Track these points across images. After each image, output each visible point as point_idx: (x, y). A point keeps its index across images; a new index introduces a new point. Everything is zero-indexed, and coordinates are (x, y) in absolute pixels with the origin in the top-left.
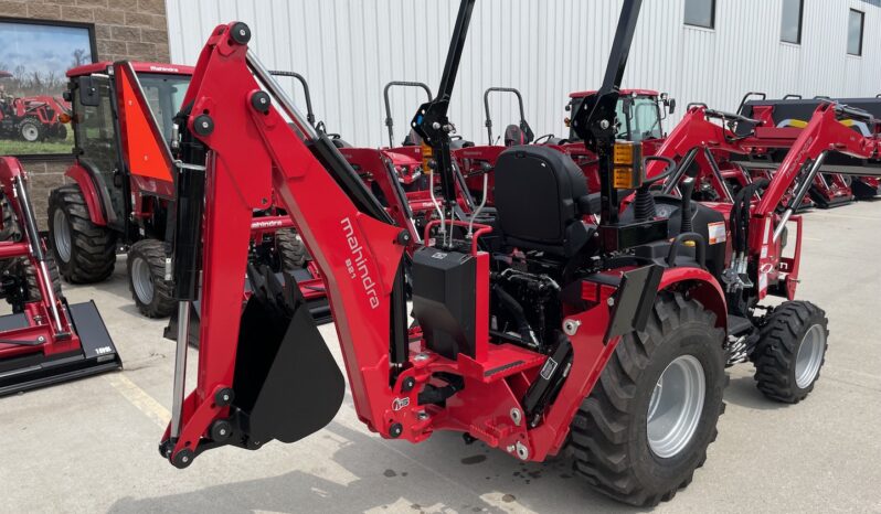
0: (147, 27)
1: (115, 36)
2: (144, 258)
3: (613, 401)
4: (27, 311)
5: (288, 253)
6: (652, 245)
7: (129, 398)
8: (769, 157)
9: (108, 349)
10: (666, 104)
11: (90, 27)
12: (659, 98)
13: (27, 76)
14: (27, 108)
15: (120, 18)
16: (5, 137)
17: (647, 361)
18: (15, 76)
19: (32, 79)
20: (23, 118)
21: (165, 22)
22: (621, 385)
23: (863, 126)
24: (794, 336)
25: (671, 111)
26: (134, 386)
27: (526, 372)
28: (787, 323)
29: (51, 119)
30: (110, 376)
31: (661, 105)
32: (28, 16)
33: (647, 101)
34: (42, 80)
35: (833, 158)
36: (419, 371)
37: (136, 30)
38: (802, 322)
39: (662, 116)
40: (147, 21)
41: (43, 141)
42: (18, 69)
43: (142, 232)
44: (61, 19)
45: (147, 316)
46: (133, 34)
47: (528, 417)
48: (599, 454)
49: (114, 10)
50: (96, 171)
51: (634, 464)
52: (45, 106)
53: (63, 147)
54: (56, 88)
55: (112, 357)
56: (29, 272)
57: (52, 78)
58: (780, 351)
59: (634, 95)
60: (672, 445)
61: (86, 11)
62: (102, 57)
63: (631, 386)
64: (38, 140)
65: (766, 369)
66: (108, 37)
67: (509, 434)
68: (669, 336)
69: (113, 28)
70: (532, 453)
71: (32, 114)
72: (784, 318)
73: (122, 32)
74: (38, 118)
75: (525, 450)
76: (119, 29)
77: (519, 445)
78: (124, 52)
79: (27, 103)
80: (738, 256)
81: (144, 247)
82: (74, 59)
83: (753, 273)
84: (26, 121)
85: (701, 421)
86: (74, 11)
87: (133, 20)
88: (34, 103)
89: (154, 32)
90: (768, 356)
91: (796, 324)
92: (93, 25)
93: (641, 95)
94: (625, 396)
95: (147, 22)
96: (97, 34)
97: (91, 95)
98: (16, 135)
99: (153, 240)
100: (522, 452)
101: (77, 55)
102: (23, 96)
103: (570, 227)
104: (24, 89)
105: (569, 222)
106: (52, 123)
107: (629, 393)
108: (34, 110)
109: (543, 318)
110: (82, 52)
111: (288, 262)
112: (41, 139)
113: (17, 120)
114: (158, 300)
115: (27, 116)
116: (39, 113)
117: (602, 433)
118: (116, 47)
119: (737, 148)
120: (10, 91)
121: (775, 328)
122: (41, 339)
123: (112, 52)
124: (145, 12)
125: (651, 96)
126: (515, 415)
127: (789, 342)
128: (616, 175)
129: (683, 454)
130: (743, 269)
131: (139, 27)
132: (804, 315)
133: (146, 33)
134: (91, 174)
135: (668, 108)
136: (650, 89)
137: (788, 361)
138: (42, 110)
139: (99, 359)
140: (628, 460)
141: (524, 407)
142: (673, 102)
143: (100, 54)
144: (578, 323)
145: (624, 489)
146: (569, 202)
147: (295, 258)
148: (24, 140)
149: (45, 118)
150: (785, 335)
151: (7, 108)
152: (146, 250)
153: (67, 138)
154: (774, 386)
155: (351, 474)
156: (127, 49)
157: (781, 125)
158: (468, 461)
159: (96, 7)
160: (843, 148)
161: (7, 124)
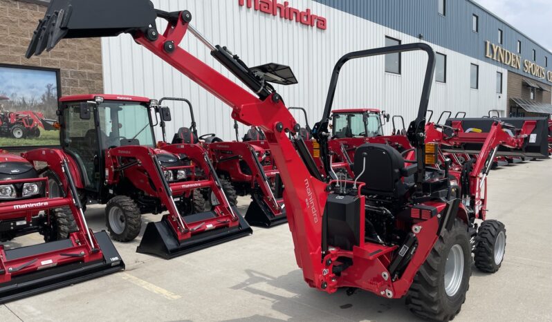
0: (90, 71)
1: (72, 76)
2: (120, 207)
3: (431, 265)
4: (72, 237)
5: (197, 203)
6: (440, 191)
7: (138, 285)
8: (462, 147)
9: (116, 258)
10: (385, 116)
11: (57, 71)
12: (381, 113)
13: (18, 99)
14: (17, 118)
15: (76, 66)
16: (2, 136)
17: (444, 246)
18: (11, 99)
19: (21, 101)
20: (14, 124)
21: (101, 68)
22: (434, 257)
23: (509, 132)
24: (493, 236)
25: (388, 121)
26: (136, 278)
27: (385, 254)
28: (489, 230)
29: (30, 125)
30: (119, 274)
31: (382, 117)
32: (21, 64)
33: (374, 115)
34: (27, 102)
35: (501, 148)
36: (332, 256)
37: (84, 72)
38: (496, 229)
39: (383, 123)
40: (90, 67)
41: (25, 138)
42: (12, 95)
43: (111, 192)
44: (41, 66)
45: (119, 241)
46: (83, 75)
47: (392, 276)
48: (425, 292)
49: (72, 61)
50: (77, 156)
51: (440, 297)
52: (28, 117)
53: (37, 142)
54: (35, 106)
55: (119, 263)
56: (59, 216)
57: (33, 100)
58: (486, 244)
59: (369, 112)
60: (452, 290)
61: (55, 61)
62: (63, 88)
63: (438, 258)
64: (22, 137)
65: (480, 254)
66: (68, 77)
67: (382, 285)
68: (452, 234)
69: (71, 72)
70: (394, 294)
71: (20, 122)
72: (487, 228)
73: (76, 74)
74: (23, 124)
75: (391, 293)
76: (75, 72)
77: (387, 291)
78: (77, 85)
79: (17, 115)
80: (465, 197)
81: (120, 200)
82: (46, 89)
83: (473, 205)
84: (15, 126)
85: (463, 279)
86: (48, 62)
87: (83, 67)
88: (21, 115)
89: (94, 74)
90: (481, 247)
91: (493, 231)
92: (59, 69)
93: (372, 112)
94: (436, 262)
95: (91, 69)
96: (61, 75)
97: (86, 113)
98: (9, 135)
99: (124, 196)
100: (389, 294)
101: (49, 87)
102: (14, 111)
103: (397, 183)
104: (15, 107)
105: (396, 181)
106: (31, 127)
107: (437, 261)
108: (21, 119)
109: (385, 228)
110: (51, 85)
111: (197, 207)
112: (24, 137)
113: (10, 125)
114: (128, 231)
115: (17, 123)
116: (24, 121)
117: (426, 281)
118: (73, 83)
119: (448, 143)
120: (7, 108)
121: (483, 233)
122: (83, 253)
123: (70, 85)
124: (90, 63)
125: (377, 112)
126: (385, 275)
127: (491, 240)
128: (426, 158)
129: (457, 295)
130: (468, 204)
131: (86, 71)
132: (496, 226)
133: (90, 75)
134: (74, 158)
135: (386, 119)
136: (375, 108)
137: (491, 249)
138: (26, 120)
139: (113, 264)
140: (438, 296)
141: (389, 271)
142: (388, 115)
143: (62, 86)
144: (420, 227)
145: (436, 311)
146: (397, 171)
147: (201, 205)
148: (14, 137)
149: (27, 124)
150: (488, 235)
151: (4, 118)
152: (121, 202)
153: (40, 137)
154: (484, 263)
155: (286, 316)
156: (79, 84)
157: (467, 131)
158: (343, 307)
159: (61, 59)
160: (505, 143)
161: (4, 128)
